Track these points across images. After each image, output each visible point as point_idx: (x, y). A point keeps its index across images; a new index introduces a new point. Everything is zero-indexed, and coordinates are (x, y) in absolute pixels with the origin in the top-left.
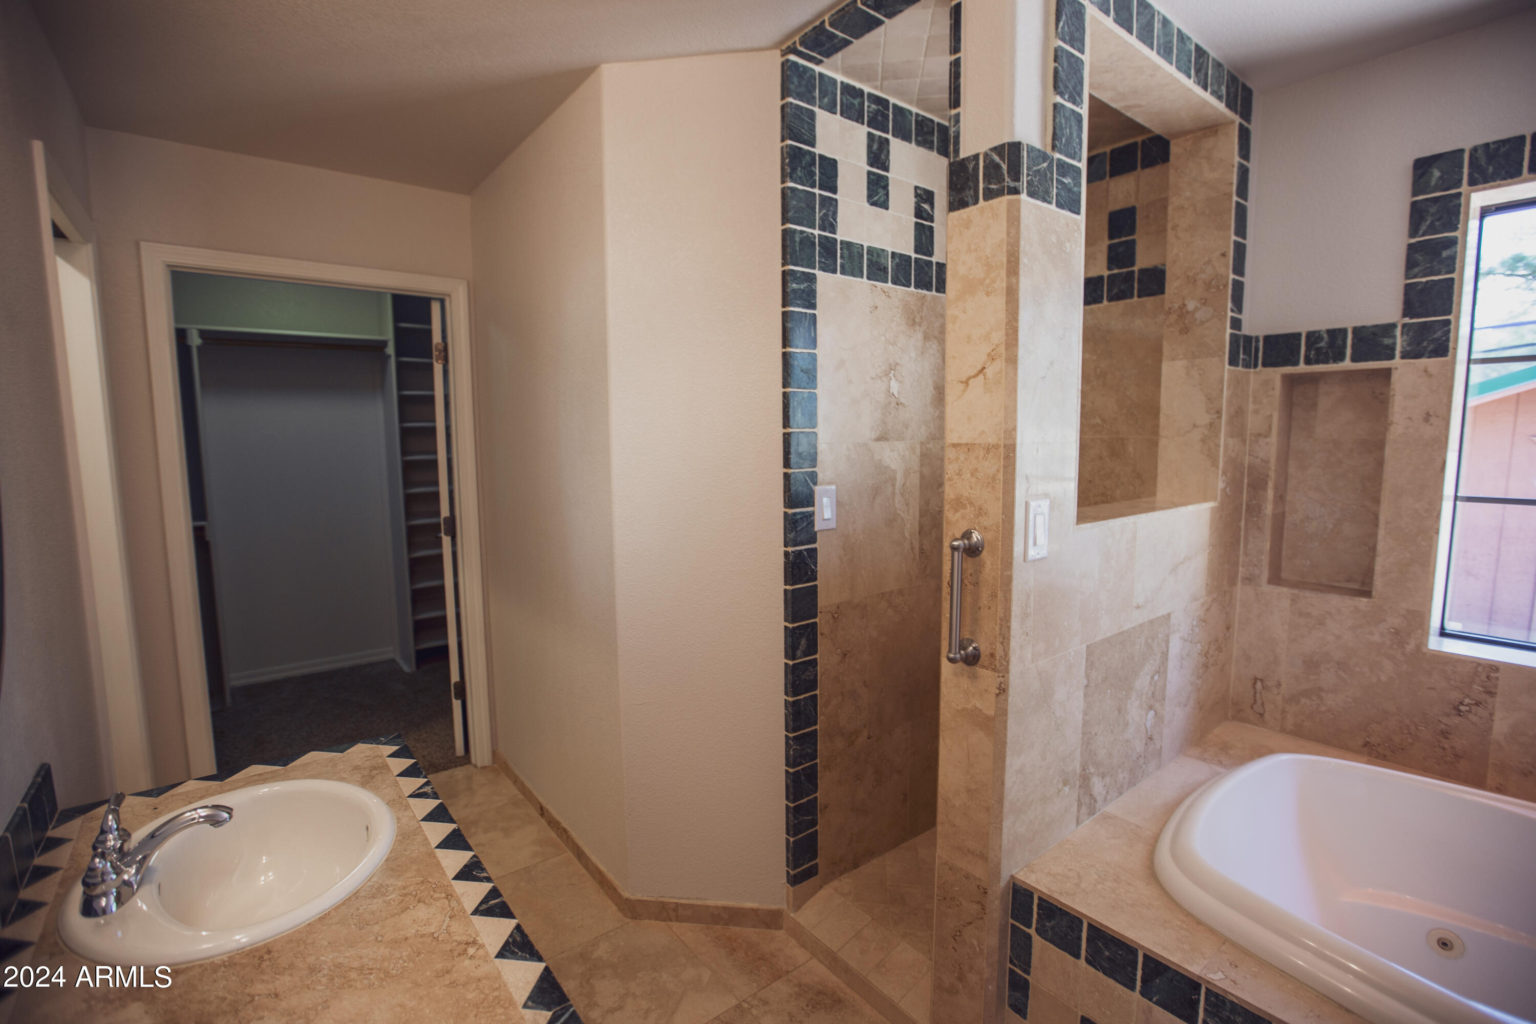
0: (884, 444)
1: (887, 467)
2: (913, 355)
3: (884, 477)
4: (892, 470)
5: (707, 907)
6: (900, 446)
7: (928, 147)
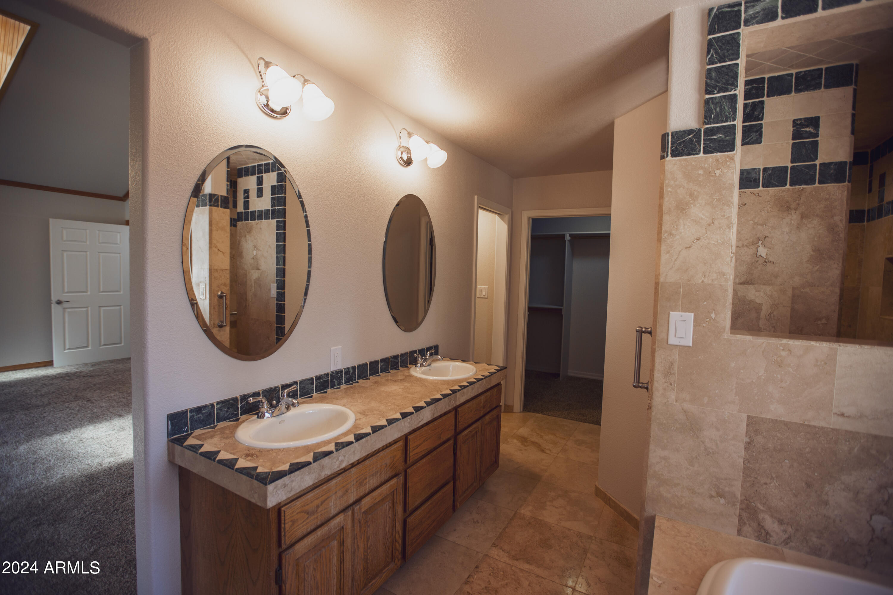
0: (751, 287)
1: (751, 301)
2: (787, 230)
3: (747, 307)
4: (756, 303)
5: (620, 506)
6: (768, 289)
7: (813, 89)
